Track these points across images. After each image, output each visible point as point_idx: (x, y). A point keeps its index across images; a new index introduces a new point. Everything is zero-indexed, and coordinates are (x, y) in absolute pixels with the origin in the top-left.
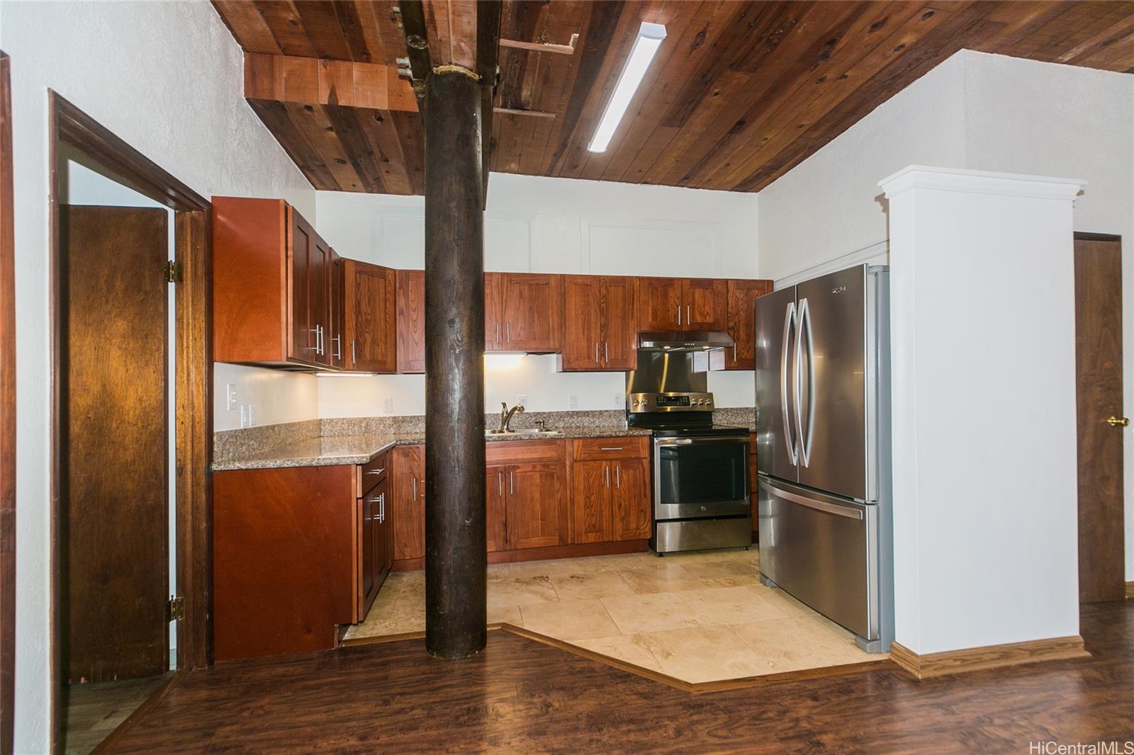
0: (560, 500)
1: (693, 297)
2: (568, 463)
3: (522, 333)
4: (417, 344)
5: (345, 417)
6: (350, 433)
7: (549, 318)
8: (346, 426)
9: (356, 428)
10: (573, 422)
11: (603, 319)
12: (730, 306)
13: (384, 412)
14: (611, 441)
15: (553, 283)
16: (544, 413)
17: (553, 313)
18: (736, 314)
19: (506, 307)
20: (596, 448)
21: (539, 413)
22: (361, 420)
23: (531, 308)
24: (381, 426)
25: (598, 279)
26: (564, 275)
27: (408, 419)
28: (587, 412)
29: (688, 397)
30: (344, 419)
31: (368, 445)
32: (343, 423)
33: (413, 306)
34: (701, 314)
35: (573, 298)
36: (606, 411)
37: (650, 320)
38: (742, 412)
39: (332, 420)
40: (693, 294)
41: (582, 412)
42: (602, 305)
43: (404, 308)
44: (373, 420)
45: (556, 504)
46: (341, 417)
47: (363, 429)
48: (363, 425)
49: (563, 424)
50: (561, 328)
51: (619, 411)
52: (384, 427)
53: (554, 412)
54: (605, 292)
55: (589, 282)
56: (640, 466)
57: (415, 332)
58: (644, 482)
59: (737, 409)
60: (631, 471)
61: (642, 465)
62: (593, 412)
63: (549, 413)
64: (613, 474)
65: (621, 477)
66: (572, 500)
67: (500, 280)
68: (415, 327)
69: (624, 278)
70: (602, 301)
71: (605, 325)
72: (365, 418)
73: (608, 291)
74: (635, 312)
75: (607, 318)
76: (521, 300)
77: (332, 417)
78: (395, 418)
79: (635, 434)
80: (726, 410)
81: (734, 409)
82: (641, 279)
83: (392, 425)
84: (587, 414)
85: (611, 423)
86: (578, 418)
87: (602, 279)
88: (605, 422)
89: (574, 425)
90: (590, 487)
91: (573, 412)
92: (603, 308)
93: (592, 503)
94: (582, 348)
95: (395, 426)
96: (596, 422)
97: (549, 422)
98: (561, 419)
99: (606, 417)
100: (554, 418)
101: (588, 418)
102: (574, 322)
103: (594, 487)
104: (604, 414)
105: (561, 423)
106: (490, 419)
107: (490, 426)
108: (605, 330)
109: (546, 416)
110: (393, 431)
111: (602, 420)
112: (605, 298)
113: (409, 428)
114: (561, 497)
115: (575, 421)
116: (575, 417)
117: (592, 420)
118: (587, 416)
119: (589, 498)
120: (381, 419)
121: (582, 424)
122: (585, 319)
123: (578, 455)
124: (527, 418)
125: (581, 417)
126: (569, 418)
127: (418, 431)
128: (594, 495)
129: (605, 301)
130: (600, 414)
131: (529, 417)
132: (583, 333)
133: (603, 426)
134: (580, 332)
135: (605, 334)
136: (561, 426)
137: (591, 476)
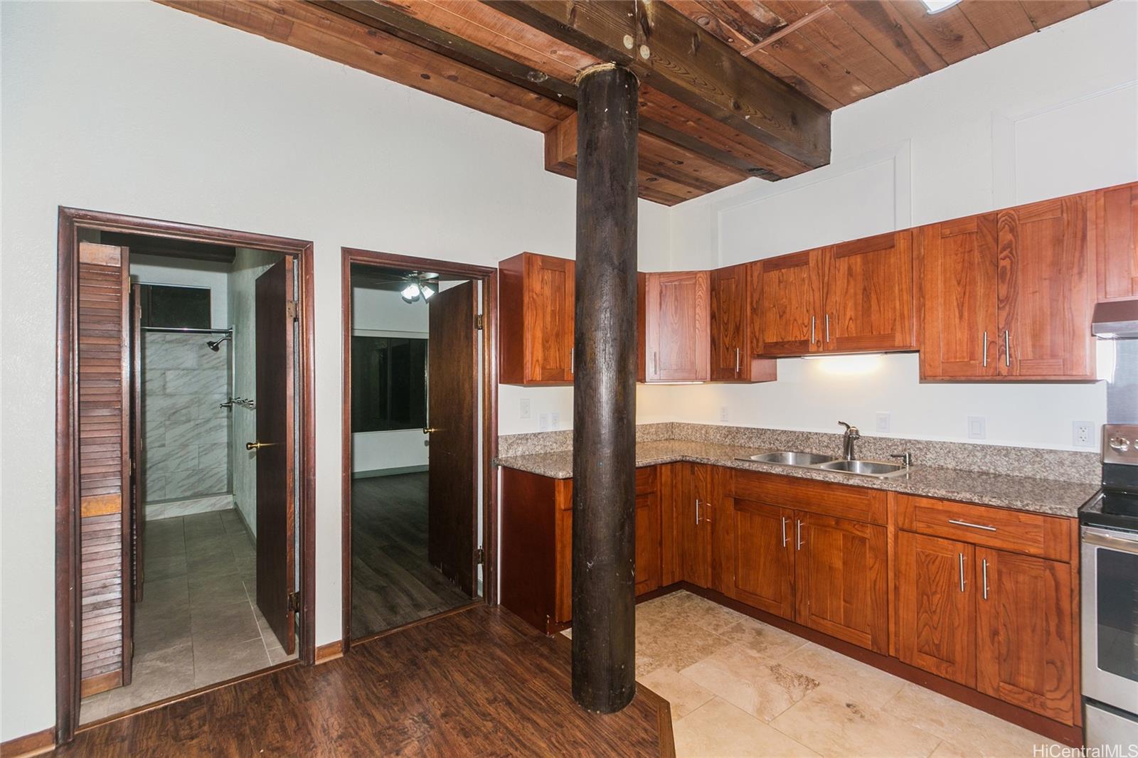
0: (875, 581)
2: (891, 528)
3: (852, 325)
4: (727, 349)
5: (689, 422)
7: (895, 300)
8: (690, 431)
9: (698, 435)
10: (974, 463)
13: (722, 421)
16: (918, 442)
17: (901, 290)
19: (827, 293)
20: (942, 517)
21: (910, 441)
22: (702, 427)
23: (865, 289)
24: (718, 435)
25: (991, 217)
27: (743, 431)
28: (1006, 449)
30: (689, 424)
31: (707, 453)
32: (688, 429)
33: (725, 307)
36: (1051, 451)
39: (680, 424)
41: (995, 448)
42: (1003, 263)
43: (717, 311)
44: (711, 428)
45: (868, 585)
47: (704, 436)
48: (703, 432)
49: (954, 464)
51: (1086, 456)
52: (720, 436)
53: (937, 443)
54: (1010, 237)
55: (973, 227)
56: (1046, 573)
57: (726, 336)
58: (1059, 607)
60: (1024, 579)
61: (1053, 574)
62: (1020, 450)
63: (928, 443)
66: (897, 589)
67: (820, 258)
68: (726, 330)
70: (1002, 256)
71: (1007, 298)
72: (705, 426)
73: (1016, 236)
74: (1090, 263)
76: (851, 279)
77: (680, 422)
78: (730, 427)
83: (728, 435)
84: (1004, 452)
85: (1062, 475)
86: (985, 456)
87: (1002, 216)
88: (1047, 471)
89: (976, 469)
90: (929, 578)
91: (974, 446)
92: (1004, 267)
93: (934, 607)
94: (958, 342)
95: (730, 437)
96: (1025, 469)
97: (927, 456)
98: (950, 455)
99: (1050, 463)
100: (937, 452)
101: (1007, 459)
102: (941, 300)
103: (939, 581)
104: (1046, 456)
105: (949, 460)
106: (834, 441)
107: (834, 451)
108: (1007, 308)
109: (921, 447)
110: (728, 441)
111: (1042, 467)
112: (1009, 249)
113: (743, 441)
114: (876, 578)
115: (979, 461)
116: (979, 454)
117: (1016, 464)
118: (1005, 456)
119: (928, 597)
120: (718, 428)
121: (993, 469)
122: (964, 293)
123: (907, 521)
124: (889, 447)
125: (990, 456)
126: (966, 455)
127: (752, 445)
128: (939, 596)
129: (1009, 254)
130: (1037, 456)
131: (892, 446)
132: (961, 317)
133: (1043, 477)
134: (955, 315)
135: (1009, 314)
136: (950, 467)
137: (933, 563)
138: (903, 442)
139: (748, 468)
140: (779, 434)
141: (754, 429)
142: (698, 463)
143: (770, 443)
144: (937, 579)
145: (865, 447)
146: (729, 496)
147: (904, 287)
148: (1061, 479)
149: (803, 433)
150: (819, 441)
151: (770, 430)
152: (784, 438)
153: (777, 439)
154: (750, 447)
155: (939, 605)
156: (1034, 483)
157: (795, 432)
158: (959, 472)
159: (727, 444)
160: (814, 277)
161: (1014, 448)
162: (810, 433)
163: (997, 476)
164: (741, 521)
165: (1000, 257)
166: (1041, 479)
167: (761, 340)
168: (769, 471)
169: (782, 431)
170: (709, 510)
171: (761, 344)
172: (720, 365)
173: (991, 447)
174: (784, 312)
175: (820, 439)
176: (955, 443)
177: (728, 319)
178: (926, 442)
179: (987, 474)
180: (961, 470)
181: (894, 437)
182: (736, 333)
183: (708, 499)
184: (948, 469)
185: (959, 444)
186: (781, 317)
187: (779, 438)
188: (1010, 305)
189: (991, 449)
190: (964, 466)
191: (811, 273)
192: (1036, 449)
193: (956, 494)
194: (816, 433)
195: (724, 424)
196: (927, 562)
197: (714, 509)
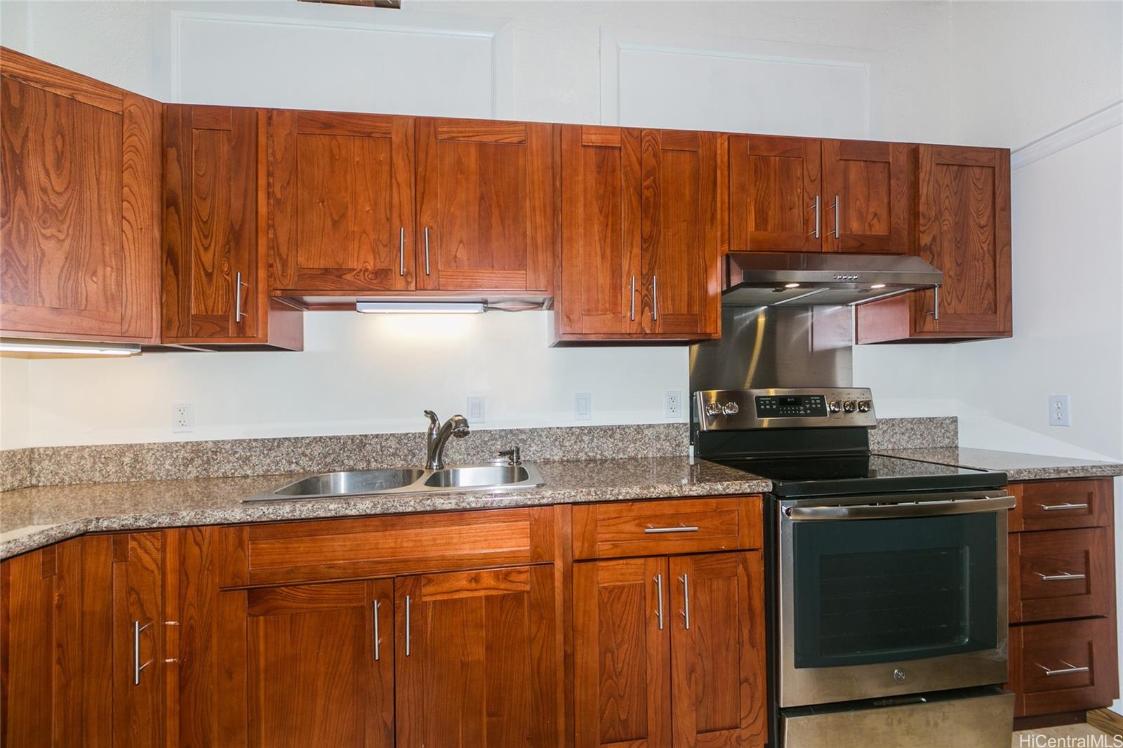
0: (539, 661)
1: (846, 178)
2: (559, 564)
3: (462, 253)
4: (209, 276)
5: (85, 444)
6: (98, 477)
7: (525, 223)
8: (87, 463)
9: (112, 468)
10: (581, 450)
11: (647, 224)
12: (923, 199)
14: (668, 508)
15: (535, 143)
16: (522, 431)
17: (533, 209)
18: (936, 219)
19: (423, 194)
20: (630, 527)
21: (511, 431)
22: (122, 451)
23: (482, 198)
24: (168, 462)
25: (635, 134)
26: (561, 125)
27: (228, 447)
28: (612, 428)
29: (822, 398)
30: (83, 448)
32: (82, 457)
34: (861, 217)
35: (580, 178)
36: (650, 426)
37: (751, 226)
38: (922, 427)
39: (56, 451)
40: (846, 173)
41: (601, 428)
42: (647, 193)
43: (179, 192)
44: (149, 450)
45: (528, 672)
46: (78, 443)
47: (128, 469)
48: (127, 460)
49: (561, 454)
50: (554, 243)
51: (677, 427)
52: (173, 464)
53: (542, 430)
54: (653, 162)
55: (617, 141)
56: (741, 569)
57: (206, 249)
58: (751, 609)
59: (912, 421)
60: (718, 584)
61: (746, 569)
62: (624, 428)
64: (673, 590)
65: (694, 597)
66: (569, 659)
67: (410, 133)
68: (206, 237)
69: (693, 137)
70: (645, 184)
71: (651, 237)
72: (131, 446)
73: (659, 164)
74: (719, 212)
75: (655, 222)
76: (461, 178)
77: (56, 445)
78: (198, 444)
79: (731, 491)
80: (891, 423)
81: (906, 419)
82: (733, 138)
83: (192, 459)
84: (610, 432)
85: (659, 450)
86: (592, 440)
87: (646, 135)
88: (647, 448)
89: (582, 456)
90: (614, 624)
91: (581, 428)
92: (647, 198)
93: (620, 666)
94: (600, 289)
95: (198, 462)
96: (629, 449)
97: (532, 449)
98: (557, 443)
99: (650, 439)
100: (542, 442)
101: (612, 440)
102: (581, 231)
103: (626, 623)
104: (646, 432)
105: (556, 450)
106: (406, 444)
107: (405, 460)
108: (651, 249)
109: (525, 437)
110: (193, 471)
111: (642, 444)
112: (652, 178)
113: (229, 467)
114: (541, 653)
115: (586, 446)
116: (586, 438)
117: (620, 444)
118: (611, 437)
119: (613, 655)
120: (167, 448)
121: (600, 455)
122: (607, 225)
123: (586, 545)
124: (485, 443)
125: (598, 439)
126: (572, 442)
127: (249, 472)
128: (627, 645)
129: (653, 184)
130: (638, 433)
131: (489, 440)
132: (603, 257)
133: (643, 456)
134: (596, 253)
135: (652, 257)
136: (556, 458)
137: (619, 598)
138: (503, 434)
139: (290, 516)
140: (309, 444)
141: (256, 440)
142: (139, 530)
143: (290, 463)
144: (624, 622)
145: (453, 447)
146: (234, 588)
147: (537, 204)
148: (658, 455)
149: (353, 438)
150: (382, 447)
151: (289, 439)
152: (317, 450)
153: (304, 454)
154: (246, 477)
155: (627, 660)
156: (635, 463)
157: (339, 438)
158: (565, 463)
159: (192, 475)
160: (399, 162)
161: (619, 427)
162: (366, 436)
163: (603, 461)
164: (266, 637)
165: (643, 185)
166: (641, 458)
167: (292, 262)
168: (343, 512)
169: (315, 438)
170: (172, 637)
171: (291, 271)
172: (189, 309)
173: (597, 427)
174: (343, 216)
175: (383, 444)
176: (561, 428)
177: (211, 214)
178: (530, 430)
179: (594, 461)
180: (568, 461)
181: (492, 429)
182: (232, 244)
183: (169, 610)
184: (554, 462)
185: (566, 428)
186: (334, 223)
187: (308, 452)
188: (653, 247)
189: (598, 431)
190: (571, 456)
191: (394, 153)
192: (638, 426)
193: (652, 490)
194: (377, 436)
195: (182, 439)
196: (610, 601)
197: (186, 633)
